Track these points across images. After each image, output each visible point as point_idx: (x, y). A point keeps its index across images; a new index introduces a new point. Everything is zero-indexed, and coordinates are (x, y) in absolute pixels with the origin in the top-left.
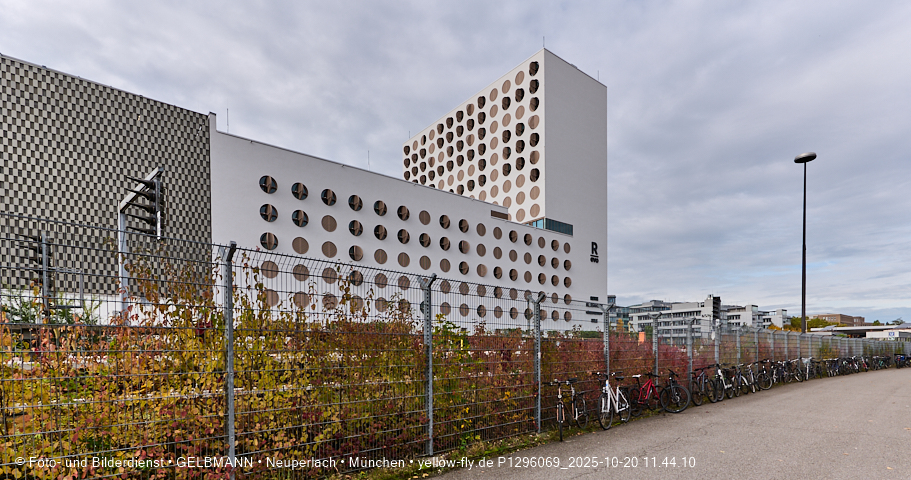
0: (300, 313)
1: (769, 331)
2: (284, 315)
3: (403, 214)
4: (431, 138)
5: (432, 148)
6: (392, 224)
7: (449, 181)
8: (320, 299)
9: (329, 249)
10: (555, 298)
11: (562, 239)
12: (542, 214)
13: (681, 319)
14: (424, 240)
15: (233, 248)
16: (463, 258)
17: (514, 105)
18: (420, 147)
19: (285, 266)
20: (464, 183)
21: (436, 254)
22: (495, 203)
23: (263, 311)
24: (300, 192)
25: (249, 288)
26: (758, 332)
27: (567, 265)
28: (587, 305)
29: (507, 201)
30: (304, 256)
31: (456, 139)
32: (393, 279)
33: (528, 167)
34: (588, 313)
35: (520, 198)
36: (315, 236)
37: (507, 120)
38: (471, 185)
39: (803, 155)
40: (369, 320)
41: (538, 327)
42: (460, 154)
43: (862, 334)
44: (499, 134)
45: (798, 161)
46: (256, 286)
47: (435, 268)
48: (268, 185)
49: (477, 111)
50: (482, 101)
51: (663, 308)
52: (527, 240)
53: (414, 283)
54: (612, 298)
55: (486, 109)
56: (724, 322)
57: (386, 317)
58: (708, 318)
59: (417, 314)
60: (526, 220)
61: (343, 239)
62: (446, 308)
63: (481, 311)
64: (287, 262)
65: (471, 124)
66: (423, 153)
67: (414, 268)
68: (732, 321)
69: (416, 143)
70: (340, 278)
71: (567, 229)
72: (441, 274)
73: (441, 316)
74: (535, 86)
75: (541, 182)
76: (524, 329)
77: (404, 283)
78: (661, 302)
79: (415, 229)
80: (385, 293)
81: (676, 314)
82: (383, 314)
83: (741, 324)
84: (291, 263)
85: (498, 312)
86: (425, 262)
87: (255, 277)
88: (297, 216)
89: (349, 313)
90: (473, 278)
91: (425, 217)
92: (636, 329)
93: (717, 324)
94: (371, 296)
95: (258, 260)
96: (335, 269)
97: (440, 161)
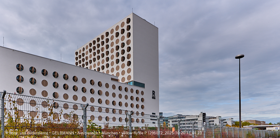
0: (32, 120)
1: (226, 127)
2: (26, 120)
3: (75, 79)
4: (87, 49)
5: (87, 53)
6: (71, 83)
7: (93, 66)
8: (41, 114)
9: (45, 93)
10: (137, 113)
11: (140, 89)
12: (132, 79)
13: (189, 122)
14: (84, 90)
15: (5, 93)
16: (100, 97)
17: (120, 36)
18: (82, 52)
19: (26, 100)
20: (100, 67)
21: (88, 96)
22: (113, 75)
23: (17, 119)
24: (33, 70)
25: (11, 109)
26: (222, 128)
27: (142, 100)
28: (151, 116)
29: (118, 74)
30: (34, 96)
31: (97, 49)
32: (71, 106)
33: (126, 60)
34: (151, 119)
35: (123, 73)
36: (39, 88)
37: (117, 41)
38: (103, 68)
39: (239, 55)
40: (60, 122)
41: (131, 125)
42: (99, 55)
43: (264, 128)
44: (114, 47)
45: (237, 58)
46: (14, 108)
47: (88, 101)
48: (20, 68)
49: (105, 38)
50: (107, 34)
51: (182, 118)
52: (126, 90)
53: (79, 107)
54: (161, 113)
55: (109, 37)
56: (207, 123)
57: (68, 121)
58: (201, 122)
59: (80, 120)
60: (125, 82)
61: (50, 90)
62: (92, 117)
63: (107, 119)
64: (27, 99)
65: (103, 43)
66: (83, 54)
67: (80, 101)
68: (211, 123)
69: (80, 51)
70: (49, 105)
71: (142, 85)
72: (90, 104)
73: (91, 121)
74: (129, 28)
75: (131, 67)
76: (125, 126)
77: (75, 107)
78: (181, 115)
79: (80, 85)
80: (68, 111)
81: (188, 120)
82: (67, 120)
83: (215, 124)
84: (29, 99)
85: (114, 119)
86: (84, 99)
87: (14, 105)
88: (32, 80)
89: (52, 119)
90: (104, 105)
91: (84, 81)
92: (171, 126)
93: (205, 124)
94: (61, 113)
95: (15, 98)
96: (47, 101)
97: (90, 58)
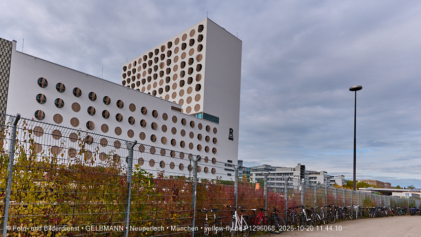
0: (54, 159)
1: (334, 188)
2: (45, 159)
3: (120, 104)
4: (139, 63)
5: (139, 69)
6: (113, 110)
7: (147, 88)
8: (67, 150)
9: (75, 122)
10: (206, 160)
11: (212, 125)
12: (201, 110)
13: (281, 177)
14: (131, 121)
15: (18, 118)
16: (153, 132)
17: (188, 48)
18: (133, 67)
19: (48, 130)
20: (157, 89)
21: (137, 129)
22: (174, 102)
23: (32, 156)
24: (60, 88)
25: (25, 141)
26: (327, 188)
27: (215, 141)
28: (226, 165)
29: (181, 101)
30: (60, 125)
31: (154, 64)
32: (111, 142)
33: (195, 83)
34: (226, 169)
35: (189, 100)
36: (67, 114)
37: (184, 56)
38: (161, 91)
39: (354, 87)
40: (95, 165)
41: (196, 176)
42: (156, 73)
43: (390, 193)
44: (179, 63)
45: (352, 90)
46: (29, 141)
47: (136, 137)
48: (42, 83)
49: (167, 49)
50: (170, 44)
51: (271, 170)
52: (192, 124)
53: (123, 143)
54: (240, 162)
55: (172, 49)
56: (307, 180)
57: (105, 164)
58: (297, 178)
59: (124, 163)
60: (191, 113)
61: (83, 117)
62: (141, 161)
63: (162, 164)
64: (49, 128)
65: (163, 57)
66: (134, 71)
67: (124, 136)
68: (312, 180)
69: (130, 66)
70: (80, 139)
71: (216, 120)
72: (140, 141)
73: (138, 166)
74: (201, 38)
75: (201, 92)
76: (187, 176)
77: (117, 145)
78: (270, 166)
79: (126, 113)
80: (106, 150)
81: (278, 174)
82: (104, 162)
83: (317, 183)
84: (52, 129)
85: (172, 166)
86: (131, 133)
87: (30, 135)
88: (58, 102)
89: (83, 160)
90: (158, 144)
91: (132, 108)
92: (254, 181)
93: (303, 182)
94: (97, 151)
95: (32, 125)
96: (77, 134)
97: (144, 76)
